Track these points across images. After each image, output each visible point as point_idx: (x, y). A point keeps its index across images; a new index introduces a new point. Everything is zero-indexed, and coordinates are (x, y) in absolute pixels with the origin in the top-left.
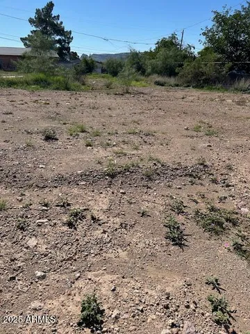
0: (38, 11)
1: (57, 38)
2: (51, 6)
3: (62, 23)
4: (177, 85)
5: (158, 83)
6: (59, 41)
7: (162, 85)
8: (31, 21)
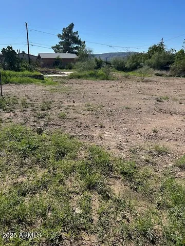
0: (64, 30)
1: (75, 46)
2: (72, 26)
3: (78, 36)
4: (171, 76)
5: (157, 75)
6: (76, 48)
7: (161, 76)
8: (59, 36)
